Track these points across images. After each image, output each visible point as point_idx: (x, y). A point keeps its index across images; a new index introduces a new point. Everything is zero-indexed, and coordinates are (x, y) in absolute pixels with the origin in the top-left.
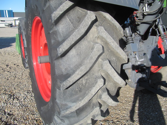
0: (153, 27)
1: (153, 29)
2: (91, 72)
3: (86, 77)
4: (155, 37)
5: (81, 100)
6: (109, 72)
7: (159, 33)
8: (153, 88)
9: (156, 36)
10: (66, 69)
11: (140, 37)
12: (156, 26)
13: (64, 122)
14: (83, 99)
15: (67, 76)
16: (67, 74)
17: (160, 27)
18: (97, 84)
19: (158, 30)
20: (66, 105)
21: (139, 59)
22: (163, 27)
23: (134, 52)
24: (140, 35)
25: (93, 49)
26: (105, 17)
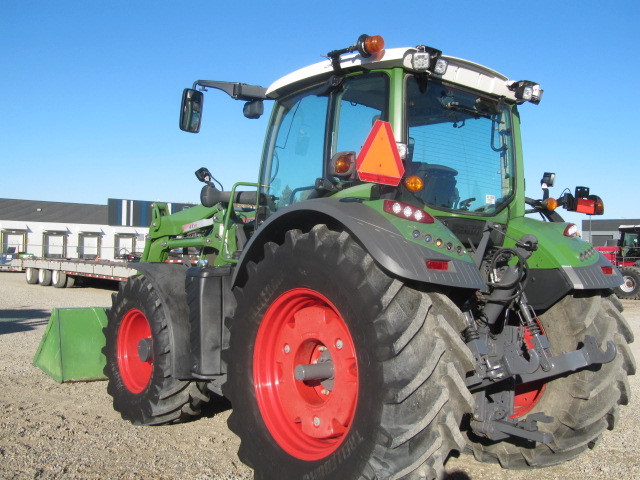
0: (511, 306)
1: (510, 311)
2: (432, 379)
3: (426, 386)
4: (516, 328)
5: (421, 420)
6: (455, 380)
7: (524, 320)
8: (522, 428)
9: (518, 325)
10: (400, 373)
11: (487, 329)
12: (517, 306)
13: (388, 467)
14: (423, 417)
15: (405, 383)
16: (403, 380)
17: (524, 308)
18: (442, 396)
19: (521, 313)
20: (399, 429)
21: (492, 366)
22: (529, 308)
23: (482, 355)
24: (487, 324)
25: (433, 345)
26: (441, 301)
